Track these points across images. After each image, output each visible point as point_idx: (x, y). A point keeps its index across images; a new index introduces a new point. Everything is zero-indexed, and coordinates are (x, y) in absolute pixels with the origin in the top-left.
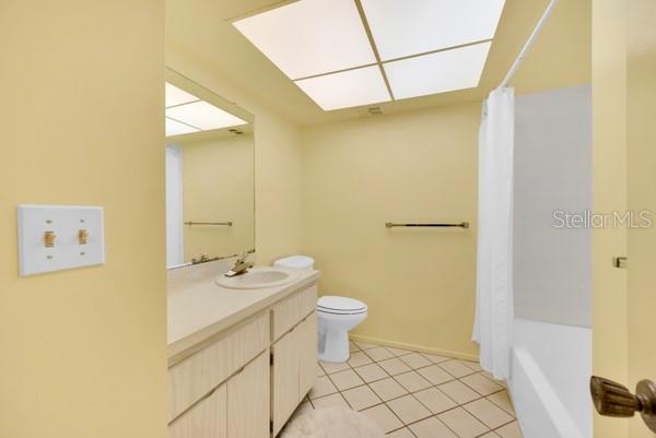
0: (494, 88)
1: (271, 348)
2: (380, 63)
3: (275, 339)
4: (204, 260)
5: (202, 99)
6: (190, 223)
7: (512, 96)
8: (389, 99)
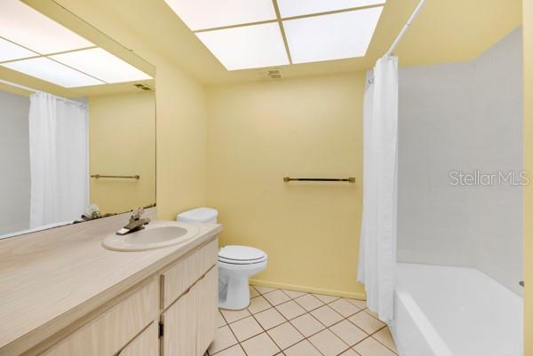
0: (381, 57)
1: (161, 317)
2: (280, 20)
3: (165, 307)
4: (95, 217)
5: (98, 45)
6: (97, 176)
7: (396, 64)
8: (288, 63)
